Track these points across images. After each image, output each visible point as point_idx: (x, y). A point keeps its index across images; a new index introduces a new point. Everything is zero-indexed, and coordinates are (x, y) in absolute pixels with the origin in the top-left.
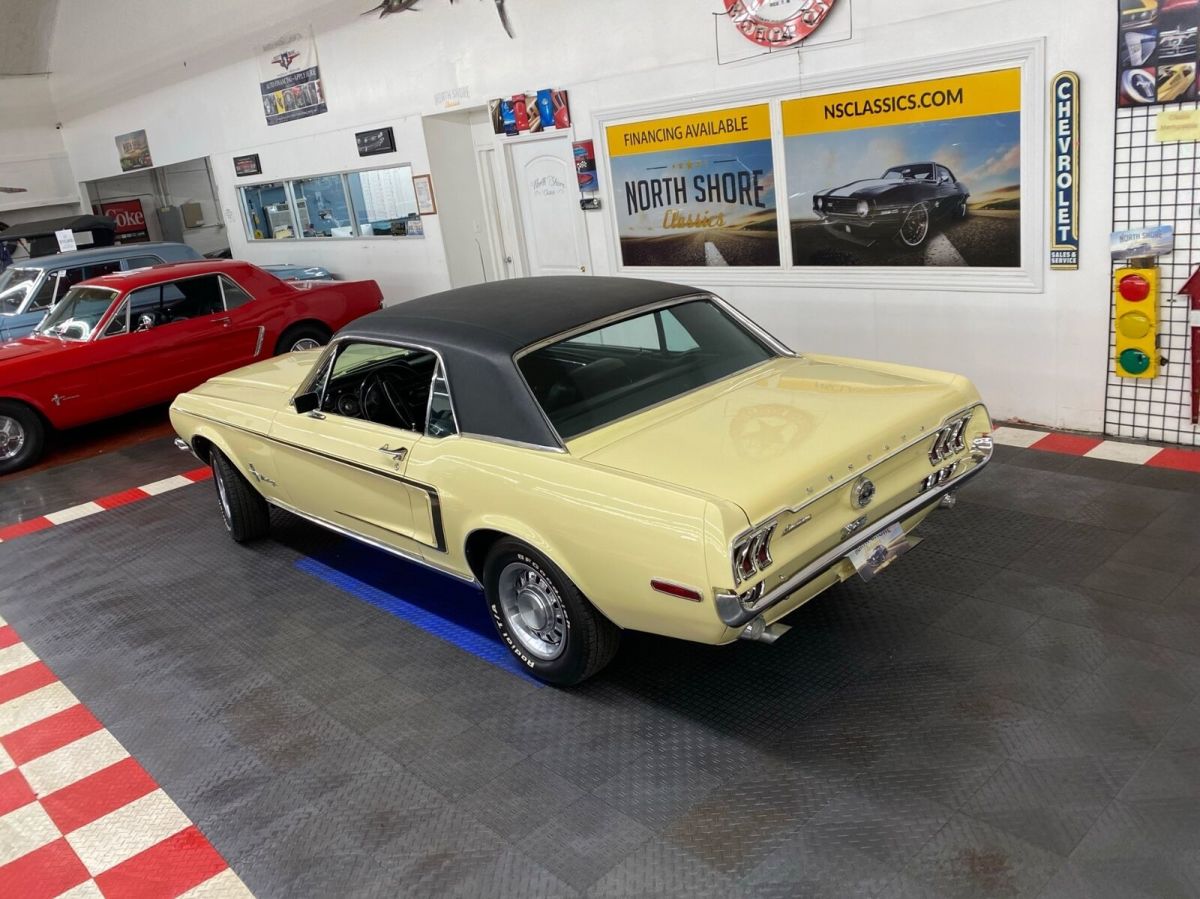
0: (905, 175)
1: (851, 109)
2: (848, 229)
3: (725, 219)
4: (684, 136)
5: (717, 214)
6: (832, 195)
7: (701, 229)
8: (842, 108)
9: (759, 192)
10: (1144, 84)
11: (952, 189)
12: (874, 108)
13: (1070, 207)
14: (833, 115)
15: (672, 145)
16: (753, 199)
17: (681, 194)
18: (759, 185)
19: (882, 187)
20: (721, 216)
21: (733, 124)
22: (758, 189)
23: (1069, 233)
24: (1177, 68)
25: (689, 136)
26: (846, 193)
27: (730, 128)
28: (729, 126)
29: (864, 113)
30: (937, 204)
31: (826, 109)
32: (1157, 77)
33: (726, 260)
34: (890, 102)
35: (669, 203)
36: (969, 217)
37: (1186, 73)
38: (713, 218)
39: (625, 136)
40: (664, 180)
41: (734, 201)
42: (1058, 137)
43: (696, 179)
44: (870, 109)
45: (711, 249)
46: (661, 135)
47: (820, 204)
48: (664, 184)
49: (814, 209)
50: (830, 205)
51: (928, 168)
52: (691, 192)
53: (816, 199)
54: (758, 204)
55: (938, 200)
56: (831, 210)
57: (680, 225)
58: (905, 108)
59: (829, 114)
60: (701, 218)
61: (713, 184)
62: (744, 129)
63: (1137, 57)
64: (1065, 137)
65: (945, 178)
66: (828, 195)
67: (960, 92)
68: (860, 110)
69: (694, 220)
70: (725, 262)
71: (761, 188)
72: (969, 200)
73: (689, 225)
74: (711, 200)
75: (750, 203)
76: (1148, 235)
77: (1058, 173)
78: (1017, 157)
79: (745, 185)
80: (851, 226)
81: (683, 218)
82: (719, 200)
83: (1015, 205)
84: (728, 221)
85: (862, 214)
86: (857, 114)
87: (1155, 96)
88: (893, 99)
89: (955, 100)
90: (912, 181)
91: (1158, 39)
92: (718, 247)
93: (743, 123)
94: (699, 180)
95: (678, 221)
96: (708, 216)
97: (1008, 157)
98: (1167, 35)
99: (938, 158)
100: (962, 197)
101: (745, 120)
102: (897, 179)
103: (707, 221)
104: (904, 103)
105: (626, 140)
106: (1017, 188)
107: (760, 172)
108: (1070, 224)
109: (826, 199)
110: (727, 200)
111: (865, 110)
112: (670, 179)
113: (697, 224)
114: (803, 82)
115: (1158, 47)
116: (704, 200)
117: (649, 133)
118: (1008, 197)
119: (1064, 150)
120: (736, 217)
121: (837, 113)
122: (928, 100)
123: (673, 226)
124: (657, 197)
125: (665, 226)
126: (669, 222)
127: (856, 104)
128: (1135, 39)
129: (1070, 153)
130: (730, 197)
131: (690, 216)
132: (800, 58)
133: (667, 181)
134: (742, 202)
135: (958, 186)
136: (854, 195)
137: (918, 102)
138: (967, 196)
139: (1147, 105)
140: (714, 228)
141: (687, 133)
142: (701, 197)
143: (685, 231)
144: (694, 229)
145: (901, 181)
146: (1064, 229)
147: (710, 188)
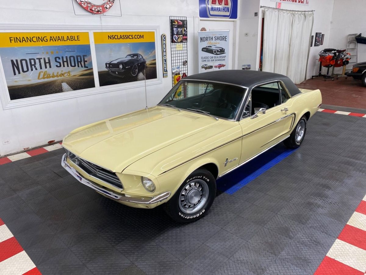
0: (131, 57)
1: (116, 37)
2: (117, 73)
3: (71, 73)
4: (49, 40)
5: (67, 71)
6: (112, 63)
7: (60, 78)
8: (114, 36)
9: (86, 63)
10: (176, 38)
11: (142, 60)
12: (123, 38)
13: (166, 64)
14: (111, 38)
15: (41, 44)
16: (83, 65)
17: (48, 65)
18: (86, 60)
19: (126, 60)
20: (69, 72)
21: (74, 38)
22: (85, 61)
23: (166, 69)
24: (180, 36)
25: (51, 41)
26: (116, 62)
27: (72, 39)
28: (71, 38)
29: (120, 39)
30: (139, 64)
31: (109, 36)
32: (178, 37)
33: (72, 88)
34: (127, 36)
35: (41, 68)
36: (146, 67)
37: (181, 37)
38: (65, 73)
39: (10, 38)
40: (37, 59)
41: (75, 66)
42: (164, 48)
43: (56, 58)
44: (122, 38)
45: (65, 86)
46: (35, 39)
47: (108, 65)
48: (37, 61)
49: (106, 67)
50: (111, 66)
51: (137, 55)
52: (53, 63)
53: (106, 64)
54: (85, 67)
55: (140, 63)
56: (111, 67)
57: (47, 77)
58: (131, 39)
59: (109, 38)
60: (59, 73)
61: (65, 60)
62: (78, 40)
63: (175, 33)
64: (165, 48)
65: (141, 57)
66: (110, 63)
67: (143, 36)
68: (119, 38)
69: (55, 74)
70: (72, 89)
71: (86, 61)
72: (146, 63)
73: (53, 77)
74: (64, 66)
75: (82, 67)
76: (177, 69)
77: (164, 56)
78: (155, 52)
79: (79, 60)
80: (117, 72)
81: (50, 75)
82: (68, 66)
83: (155, 64)
84: (72, 74)
85: (121, 68)
86: (118, 39)
87: (178, 41)
88: (128, 35)
89: (142, 38)
90: (133, 58)
91: (178, 30)
92: (68, 84)
93: (78, 38)
94: (57, 59)
95: (46, 75)
96: (63, 73)
97: (153, 52)
98: (179, 29)
99: (140, 52)
100: (144, 62)
101: (78, 37)
102: (129, 58)
103: (63, 75)
104: (130, 37)
105: (11, 40)
106: (155, 60)
107: (86, 56)
108: (166, 67)
109: (110, 64)
110: (71, 66)
111: (120, 38)
112: (42, 58)
113: (57, 76)
114: (103, 27)
115: (178, 31)
116: (60, 66)
117: (27, 38)
118: (154, 62)
119: (165, 51)
120: (77, 72)
121: (112, 38)
122: (136, 37)
123: (44, 78)
124: (33, 67)
125: (39, 78)
126: (41, 76)
127: (118, 36)
128: (175, 29)
129: (165, 52)
130: (73, 65)
131: (53, 73)
132: (101, 19)
133: (39, 59)
134: (78, 66)
135: (144, 59)
136: (118, 63)
137: (134, 37)
138: (146, 62)
139: (177, 42)
140: (66, 77)
141: (50, 40)
142: (59, 65)
143: (51, 79)
144: (55, 78)
145: (131, 58)
146: (165, 68)
147: (63, 62)
